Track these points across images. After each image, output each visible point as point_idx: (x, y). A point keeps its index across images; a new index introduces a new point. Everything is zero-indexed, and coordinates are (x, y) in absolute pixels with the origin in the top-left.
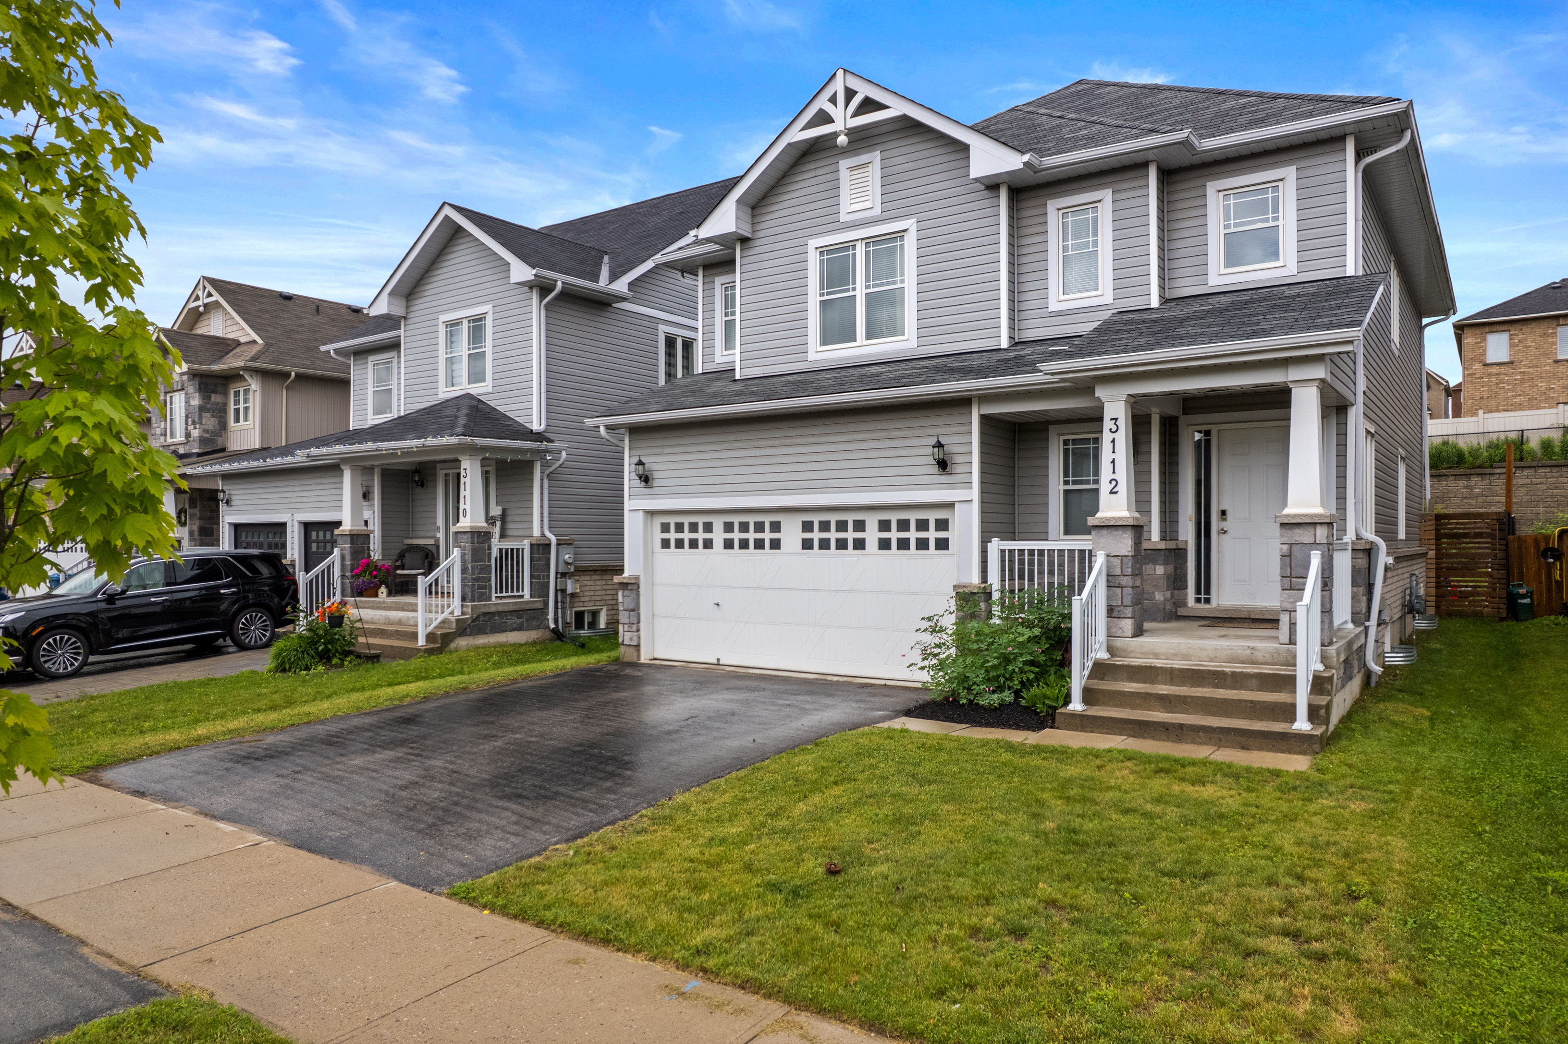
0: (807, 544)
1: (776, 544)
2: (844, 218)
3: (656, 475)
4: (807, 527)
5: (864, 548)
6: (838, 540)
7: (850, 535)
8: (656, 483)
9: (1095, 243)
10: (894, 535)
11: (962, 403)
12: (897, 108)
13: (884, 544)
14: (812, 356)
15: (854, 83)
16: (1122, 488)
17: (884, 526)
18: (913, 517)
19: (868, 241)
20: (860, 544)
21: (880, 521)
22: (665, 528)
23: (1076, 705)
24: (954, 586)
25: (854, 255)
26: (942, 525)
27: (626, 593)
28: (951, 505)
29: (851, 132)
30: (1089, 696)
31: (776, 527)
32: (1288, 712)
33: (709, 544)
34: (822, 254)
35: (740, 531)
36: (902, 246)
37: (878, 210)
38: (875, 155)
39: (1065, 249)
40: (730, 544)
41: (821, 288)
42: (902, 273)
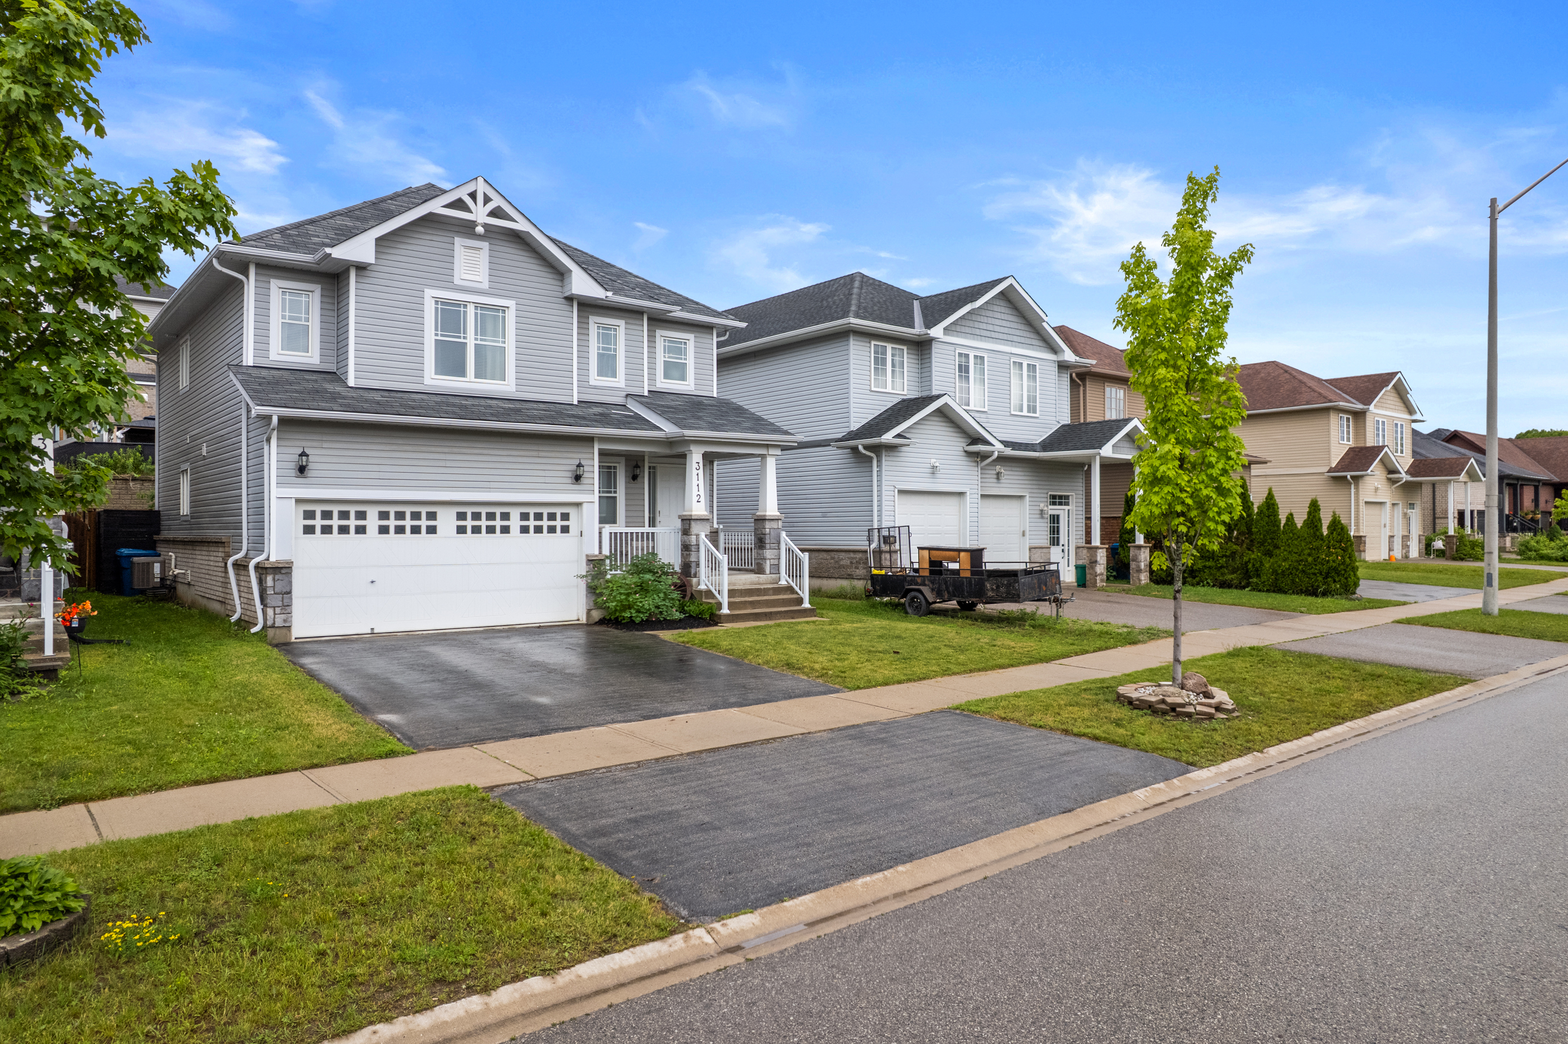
0: (461, 530)
1: (432, 530)
2: (457, 281)
3: (311, 466)
4: (461, 516)
5: (508, 532)
6: (487, 527)
7: (498, 523)
8: (310, 473)
9: (615, 350)
10: (532, 523)
11: (589, 440)
12: (521, 225)
13: (525, 530)
14: (428, 381)
15: (491, 193)
16: (702, 499)
17: (525, 516)
18: (545, 511)
19: (477, 306)
20: (505, 530)
21: (521, 514)
22: (309, 515)
23: (725, 611)
24: (587, 556)
25: (465, 312)
26: (565, 517)
27: (277, 577)
28: (578, 505)
29: (485, 226)
30: (731, 605)
31: (432, 516)
32: (800, 601)
33: (361, 530)
34: (437, 303)
35: (396, 519)
36: (504, 318)
37: (485, 285)
38: (485, 245)
39: (598, 348)
40: (384, 530)
41: (436, 329)
42: (504, 337)
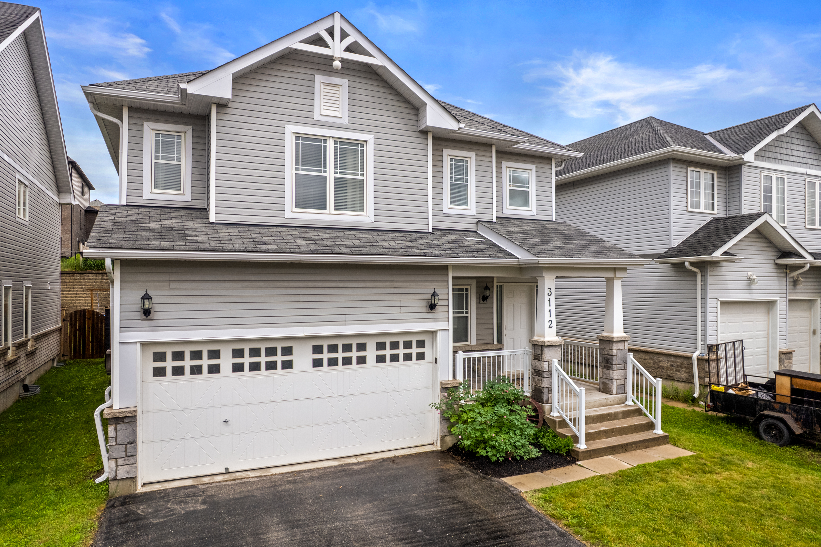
0: (317, 363)
1: (287, 365)
2: (317, 117)
3: (157, 308)
4: (318, 349)
5: (365, 363)
6: (344, 359)
7: (354, 354)
8: (157, 315)
9: (467, 180)
10: (388, 352)
11: (444, 268)
12: (377, 60)
13: (381, 359)
14: (288, 214)
15: (348, 29)
16: (554, 325)
17: (381, 347)
18: (401, 340)
19: (337, 140)
20: (362, 360)
21: (377, 344)
22: (159, 357)
23: (583, 446)
24: (441, 383)
25: (325, 147)
26: (422, 344)
28: (434, 333)
30: (588, 439)
31: (288, 351)
32: (651, 427)
33: (214, 369)
34: (297, 138)
35: (251, 356)
36: (363, 151)
37: (345, 121)
38: (344, 82)
39: (452, 179)
40: (238, 368)
41: (297, 164)
42: (363, 170)
